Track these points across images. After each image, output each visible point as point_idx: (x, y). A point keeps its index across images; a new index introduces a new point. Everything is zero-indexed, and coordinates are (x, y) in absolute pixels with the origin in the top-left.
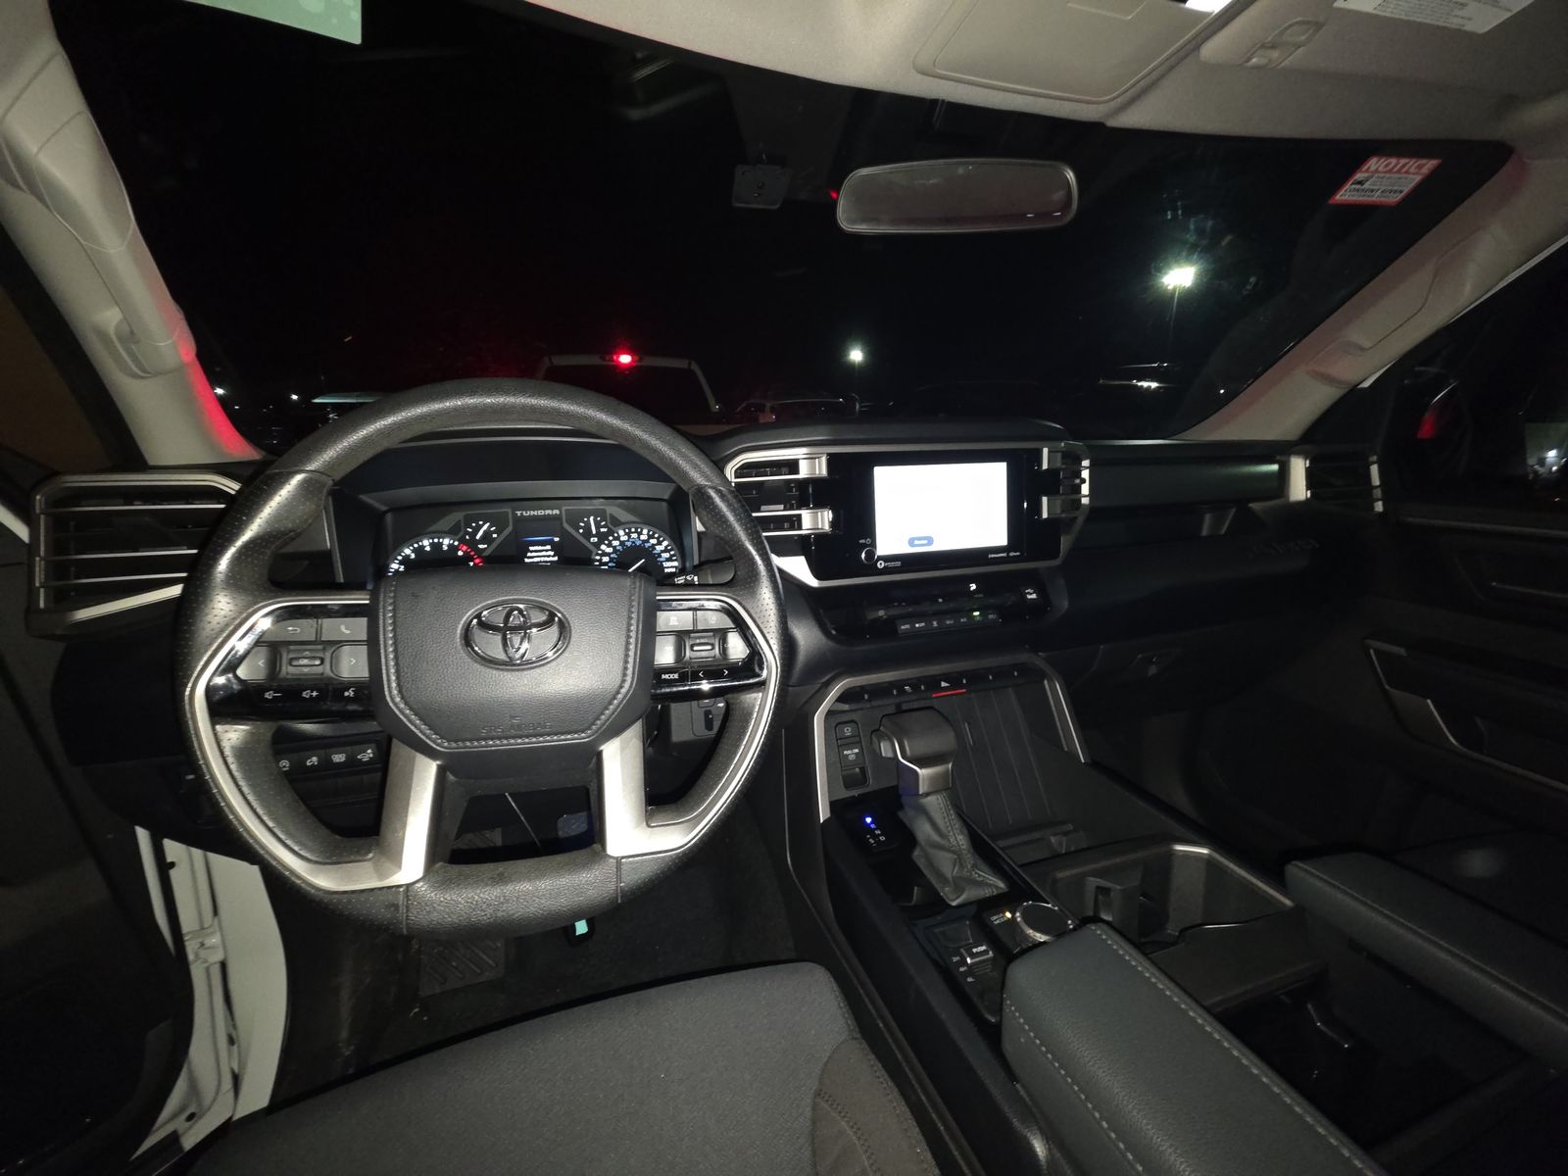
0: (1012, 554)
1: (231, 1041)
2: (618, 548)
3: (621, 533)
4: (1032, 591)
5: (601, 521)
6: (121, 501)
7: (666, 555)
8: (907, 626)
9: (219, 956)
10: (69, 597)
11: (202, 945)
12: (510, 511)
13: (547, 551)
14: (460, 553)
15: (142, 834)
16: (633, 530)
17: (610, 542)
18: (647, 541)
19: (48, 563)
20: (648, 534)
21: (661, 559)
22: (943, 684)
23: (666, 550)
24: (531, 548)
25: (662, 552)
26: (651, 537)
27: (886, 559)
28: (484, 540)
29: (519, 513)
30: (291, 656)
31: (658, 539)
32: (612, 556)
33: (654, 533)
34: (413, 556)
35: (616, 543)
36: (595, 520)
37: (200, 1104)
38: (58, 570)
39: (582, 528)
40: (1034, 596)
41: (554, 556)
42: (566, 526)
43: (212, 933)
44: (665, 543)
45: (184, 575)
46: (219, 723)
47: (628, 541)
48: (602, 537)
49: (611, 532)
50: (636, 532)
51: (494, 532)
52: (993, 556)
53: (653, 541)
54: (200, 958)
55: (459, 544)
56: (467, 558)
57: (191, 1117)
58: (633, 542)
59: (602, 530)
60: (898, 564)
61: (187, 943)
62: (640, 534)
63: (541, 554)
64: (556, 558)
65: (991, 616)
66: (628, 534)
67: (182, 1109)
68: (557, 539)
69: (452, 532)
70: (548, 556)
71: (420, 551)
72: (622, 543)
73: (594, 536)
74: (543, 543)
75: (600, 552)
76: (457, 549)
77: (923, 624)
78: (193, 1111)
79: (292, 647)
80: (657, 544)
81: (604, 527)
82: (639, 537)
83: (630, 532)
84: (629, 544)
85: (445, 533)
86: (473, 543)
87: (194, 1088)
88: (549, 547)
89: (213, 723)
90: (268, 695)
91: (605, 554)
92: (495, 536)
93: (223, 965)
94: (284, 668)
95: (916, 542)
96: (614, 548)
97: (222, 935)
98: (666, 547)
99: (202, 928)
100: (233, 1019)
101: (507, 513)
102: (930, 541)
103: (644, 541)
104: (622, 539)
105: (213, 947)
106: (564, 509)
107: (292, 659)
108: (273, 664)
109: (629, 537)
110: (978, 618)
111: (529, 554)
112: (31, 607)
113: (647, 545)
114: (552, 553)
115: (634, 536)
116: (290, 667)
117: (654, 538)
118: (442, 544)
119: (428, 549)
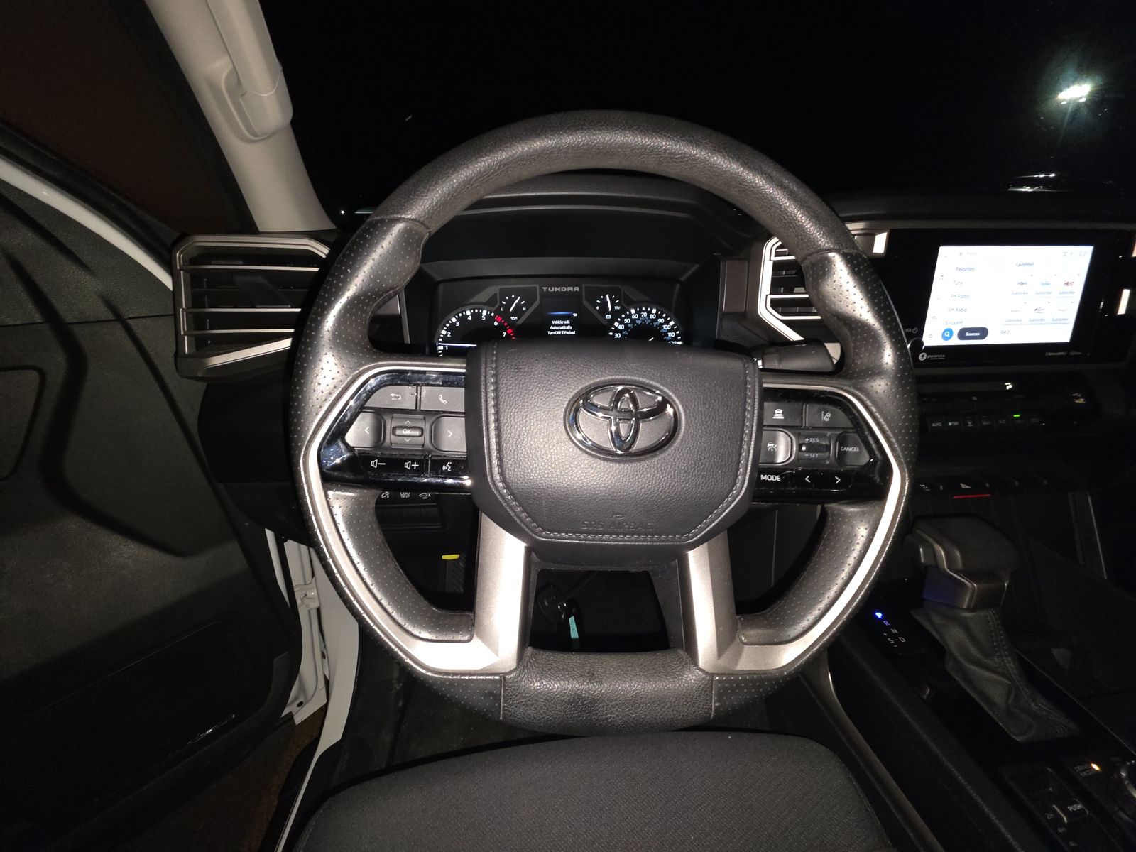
0: (1072, 353)
1: (324, 656)
2: (629, 325)
3: (633, 311)
4: (1080, 396)
5: (615, 299)
6: (241, 262)
7: (672, 335)
8: (939, 424)
9: (316, 605)
10: (207, 345)
11: (306, 595)
12: (538, 286)
13: (566, 325)
14: (496, 324)
15: (270, 535)
16: (643, 309)
17: (623, 319)
18: (656, 320)
19: (188, 314)
20: (657, 313)
21: (668, 339)
22: (964, 486)
23: (672, 330)
24: (554, 322)
25: (669, 331)
26: (659, 316)
27: (931, 350)
28: (515, 313)
29: (545, 289)
30: (394, 424)
31: (665, 318)
32: (624, 333)
33: (662, 314)
34: (458, 324)
35: (627, 321)
36: (610, 297)
37: (305, 695)
38: (198, 322)
39: (598, 304)
40: (1082, 401)
41: (572, 331)
42: (585, 303)
43: (312, 589)
44: (672, 323)
45: (292, 330)
46: (331, 489)
47: (638, 319)
48: (616, 315)
49: (623, 311)
50: (646, 311)
51: (524, 306)
52: (1050, 354)
53: (661, 321)
54: (304, 604)
55: (495, 316)
56: (501, 328)
57: (300, 704)
58: (643, 321)
59: (616, 308)
60: (942, 357)
61: (296, 593)
62: (650, 313)
63: (561, 327)
64: (573, 333)
65: (1033, 420)
66: (639, 313)
67: (296, 699)
68: (575, 315)
69: (490, 303)
70: (568, 330)
71: (463, 319)
72: (633, 321)
73: (609, 313)
74: (563, 318)
75: (613, 329)
76: (493, 319)
77: (956, 423)
78: (301, 700)
79: (395, 415)
80: (664, 324)
81: (617, 305)
82: (648, 316)
83: (641, 311)
84: (639, 322)
85: (484, 304)
86: (506, 314)
87: (302, 689)
88: (568, 322)
89: (326, 489)
90: (374, 464)
91: (617, 330)
92: (524, 309)
93: (319, 610)
94: (388, 437)
95: (967, 334)
96: (626, 325)
97: (317, 591)
98: (673, 326)
99: (305, 584)
100: (324, 642)
101: (536, 288)
102: (983, 332)
103: (653, 320)
104: (634, 317)
105: (312, 598)
106: (583, 286)
107: (394, 429)
108: (379, 431)
109: (640, 315)
110: (1019, 421)
111: (552, 328)
112: (178, 354)
113: (655, 324)
114: (571, 328)
115: (644, 314)
116: (393, 437)
117: (662, 317)
118: (481, 314)
119: (470, 318)
